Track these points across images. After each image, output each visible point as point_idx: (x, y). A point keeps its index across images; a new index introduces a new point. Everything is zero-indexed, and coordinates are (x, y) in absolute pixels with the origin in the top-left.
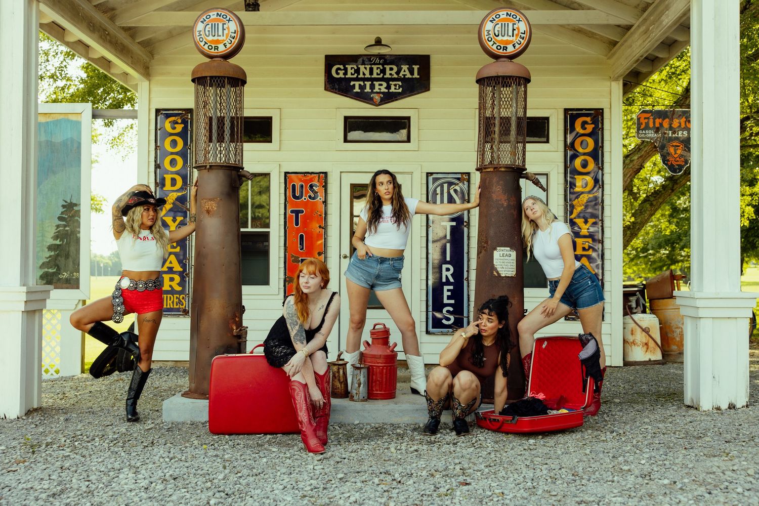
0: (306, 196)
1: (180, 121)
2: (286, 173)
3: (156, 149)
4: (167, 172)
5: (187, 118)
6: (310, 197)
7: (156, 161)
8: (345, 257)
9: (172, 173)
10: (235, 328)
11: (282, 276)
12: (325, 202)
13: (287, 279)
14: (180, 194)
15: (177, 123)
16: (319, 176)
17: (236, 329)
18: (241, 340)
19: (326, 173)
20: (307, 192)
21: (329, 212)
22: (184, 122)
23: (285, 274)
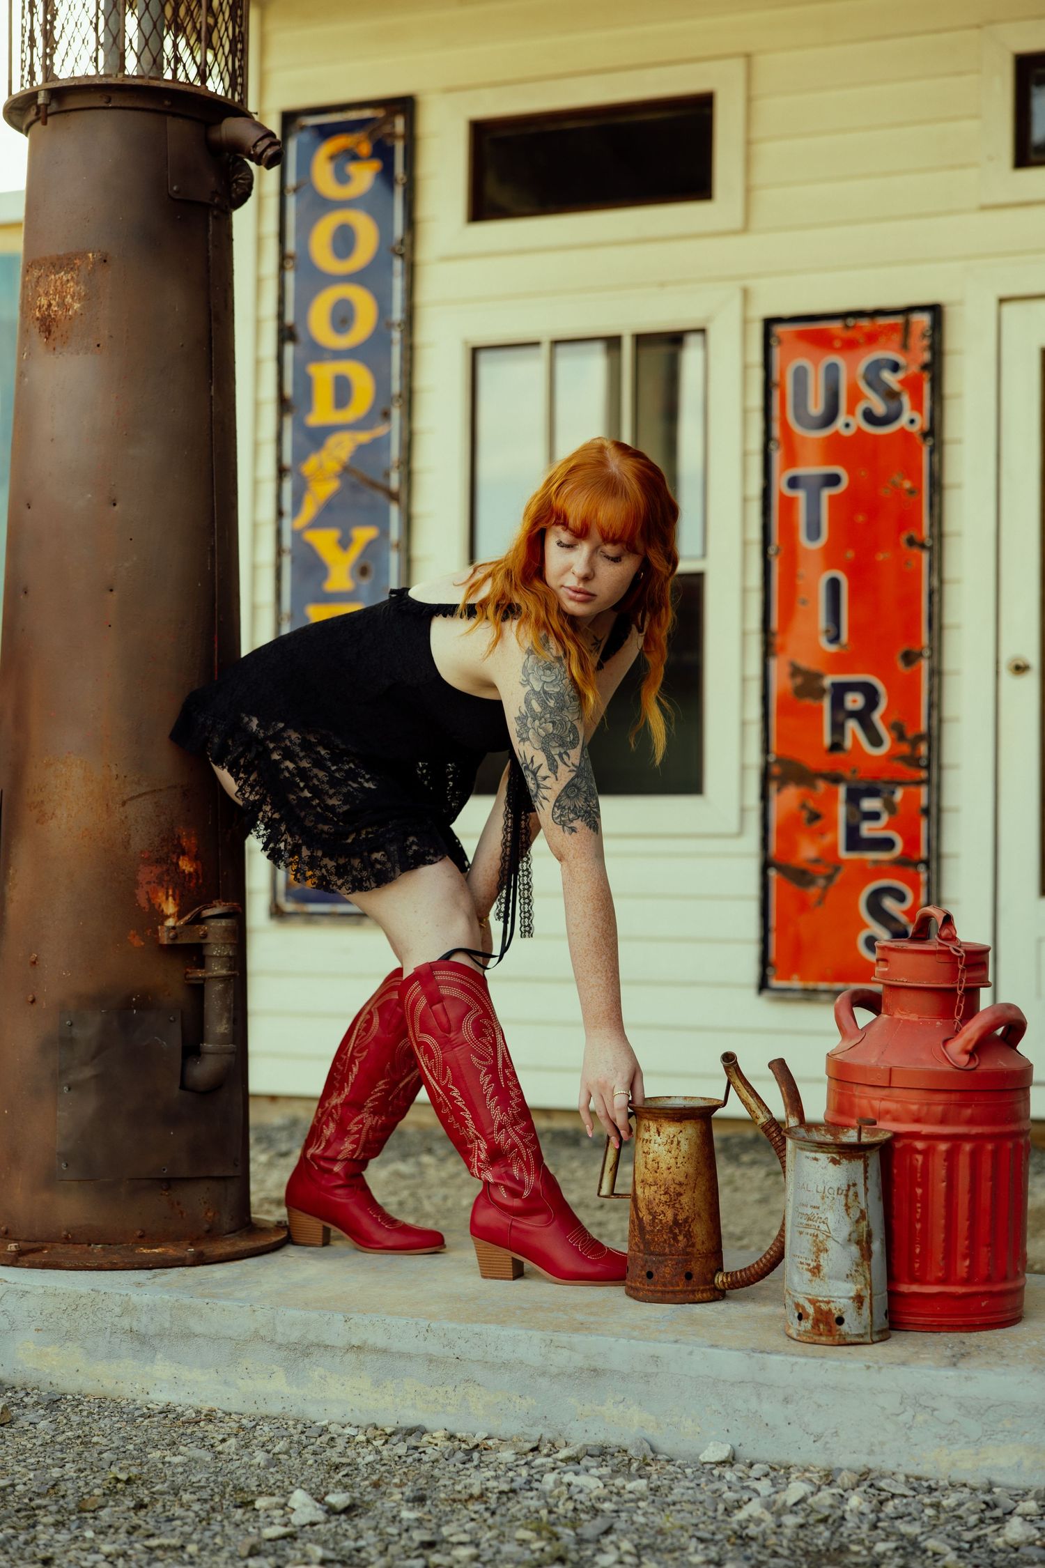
0: (851, 411)
1: (365, 148)
2: (770, 323)
3: (282, 268)
4: (319, 353)
5: (392, 135)
6: (869, 416)
7: (281, 315)
8: (1020, 669)
9: (338, 355)
10: (170, 908)
11: (754, 757)
12: (934, 432)
13: (775, 770)
14: (364, 437)
15: (354, 157)
16: (907, 324)
17: (180, 915)
18: (200, 973)
19: (935, 311)
20: (855, 396)
21: (951, 475)
22: (382, 152)
23: (766, 749)
